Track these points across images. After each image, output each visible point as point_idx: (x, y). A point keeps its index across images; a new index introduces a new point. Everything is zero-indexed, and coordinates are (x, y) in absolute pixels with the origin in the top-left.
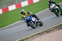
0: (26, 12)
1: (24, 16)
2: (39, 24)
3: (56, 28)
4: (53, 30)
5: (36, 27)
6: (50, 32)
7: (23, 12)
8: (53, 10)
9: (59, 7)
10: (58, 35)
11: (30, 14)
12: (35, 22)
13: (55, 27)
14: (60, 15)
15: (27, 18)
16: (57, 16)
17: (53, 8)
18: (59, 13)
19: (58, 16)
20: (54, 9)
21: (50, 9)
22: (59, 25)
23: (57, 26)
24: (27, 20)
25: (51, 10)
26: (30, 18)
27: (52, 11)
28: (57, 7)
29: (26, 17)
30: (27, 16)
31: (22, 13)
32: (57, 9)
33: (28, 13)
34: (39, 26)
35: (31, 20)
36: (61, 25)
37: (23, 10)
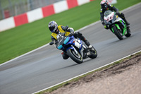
0: (59, 27)
1: (57, 37)
2: (88, 54)
3: (106, 70)
4: (100, 76)
5: (84, 60)
6: (92, 79)
7: (54, 27)
8: (110, 26)
9: (124, 19)
10: (112, 86)
11: (69, 31)
12: (80, 49)
13: (105, 67)
14: (124, 37)
15: (64, 40)
16: (118, 39)
17: (111, 21)
18: (122, 32)
19: (121, 38)
20: (113, 22)
21: (103, 24)
22: (113, 64)
23: (109, 66)
24: (63, 45)
25: (106, 25)
26: (69, 41)
27: (107, 28)
28: (119, 19)
29: (60, 38)
30: (64, 36)
31: (52, 29)
32: (118, 23)
33: (66, 30)
34: (89, 59)
35: (73, 44)
36: (117, 63)
37: (54, 23)
